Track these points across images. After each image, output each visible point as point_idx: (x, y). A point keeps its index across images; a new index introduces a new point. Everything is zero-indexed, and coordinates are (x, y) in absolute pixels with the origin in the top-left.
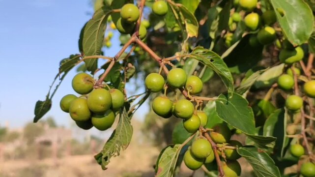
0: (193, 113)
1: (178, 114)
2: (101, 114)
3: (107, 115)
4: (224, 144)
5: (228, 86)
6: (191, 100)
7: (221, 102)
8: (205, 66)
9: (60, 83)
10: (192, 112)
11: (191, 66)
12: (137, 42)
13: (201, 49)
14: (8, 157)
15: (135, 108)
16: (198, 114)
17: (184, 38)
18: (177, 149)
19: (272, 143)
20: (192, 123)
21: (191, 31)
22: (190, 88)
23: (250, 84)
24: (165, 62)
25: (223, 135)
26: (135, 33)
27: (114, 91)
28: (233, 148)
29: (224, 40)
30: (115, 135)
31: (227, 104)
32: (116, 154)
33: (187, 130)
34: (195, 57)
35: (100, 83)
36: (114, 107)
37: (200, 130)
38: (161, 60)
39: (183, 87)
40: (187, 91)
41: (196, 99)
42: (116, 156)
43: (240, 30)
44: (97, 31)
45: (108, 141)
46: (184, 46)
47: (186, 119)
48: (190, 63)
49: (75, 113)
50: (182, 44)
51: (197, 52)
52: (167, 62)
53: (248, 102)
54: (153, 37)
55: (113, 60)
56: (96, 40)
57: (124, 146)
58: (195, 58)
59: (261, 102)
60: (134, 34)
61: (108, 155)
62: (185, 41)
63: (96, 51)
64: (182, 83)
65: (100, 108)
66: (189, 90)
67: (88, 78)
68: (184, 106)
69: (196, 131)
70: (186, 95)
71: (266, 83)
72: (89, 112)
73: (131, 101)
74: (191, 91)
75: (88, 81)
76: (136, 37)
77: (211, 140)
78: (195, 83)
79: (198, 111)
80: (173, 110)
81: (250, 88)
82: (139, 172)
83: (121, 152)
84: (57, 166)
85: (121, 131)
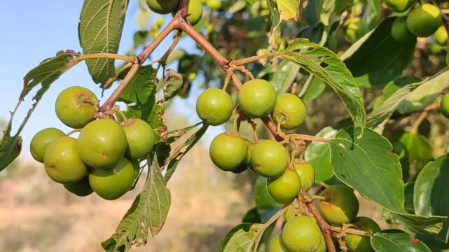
0: (287, 167)
1: (259, 168)
2: (107, 169)
3: (118, 171)
4: (345, 226)
5: (355, 114)
6: (284, 142)
7: (341, 144)
8: (311, 75)
9: (34, 105)
10: (285, 165)
11: (286, 74)
12: (182, 27)
13: (304, 42)
14: (20, 201)
15: (181, 151)
16: (296, 166)
17: (274, 23)
18: (256, 234)
19: (437, 225)
20: (285, 185)
21: (286, 9)
22: (283, 117)
23: (392, 109)
24: (235, 67)
25: (343, 209)
26: (180, 12)
27: (132, 123)
28: (363, 233)
29: (345, 29)
30: (139, 205)
31: (352, 148)
32: (141, 241)
33: (275, 198)
34: (293, 58)
35: (108, 107)
36: (133, 154)
37: (300, 198)
38: (228, 64)
39: (269, 116)
40: (276, 123)
41: (292, 139)
42: (140, 244)
43: (373, 11)
44: (110, 7)
45: (126, 216)
46: (273, 37)
47: (273, 178)
48: (285, 68)
49: (53, 167)
50: (269, 34)
51: (297, 48)
52: (238, 68)
53: (392, 146)
54: (233, 26)
55: (136, 62)
56: (107, 24)
57: (154, 228)
58: (293, 61)
59: (405, 136)
60: (178, 14)
61: (126, 243)
62: (275, 29)
63: (107, 44)
64: (266, 108)
65: (100, 159)
66: (280, 121)
67: (84, 98)
68: (270, 154)
69: (292, 200)
70: (274, 131)
71: (416, 104)
72: (83, 166)
73: (172, 139)
74: (283, 123)
75: (86, 102)
76: (181, 19)
77: (319, 217)
78: (292, 108)
79: (297, 160)
80: (249, 159)
81: (390, 115)
82: (210, 226)
83: (149, 238)
84: (92, 215)
85: (149, 197)
